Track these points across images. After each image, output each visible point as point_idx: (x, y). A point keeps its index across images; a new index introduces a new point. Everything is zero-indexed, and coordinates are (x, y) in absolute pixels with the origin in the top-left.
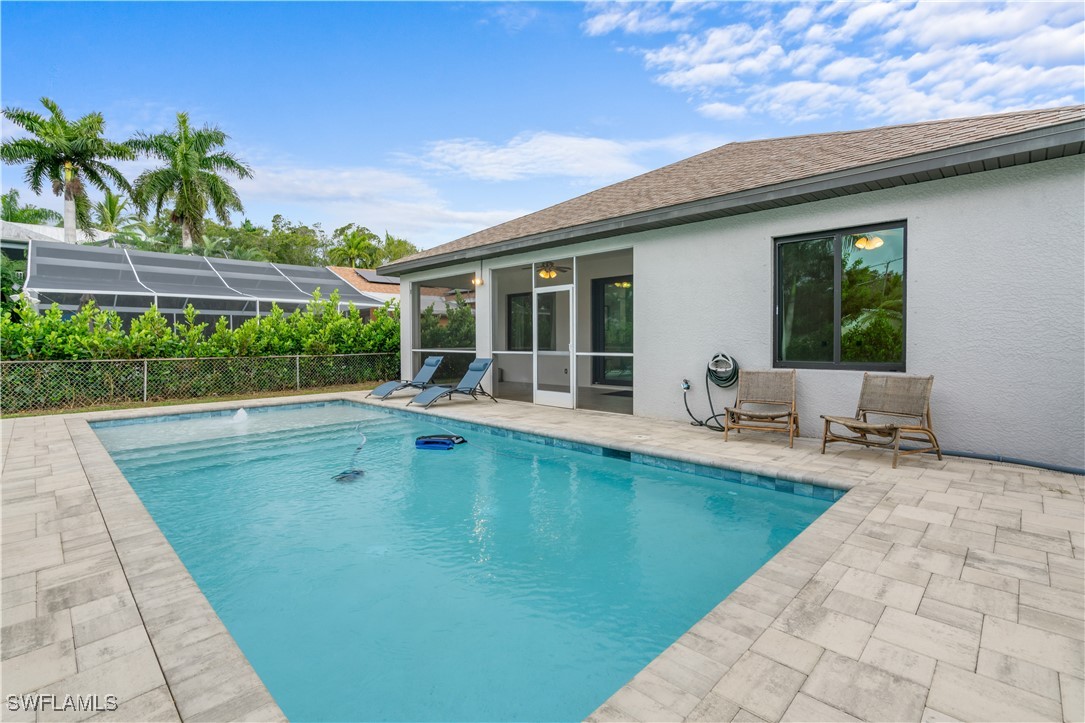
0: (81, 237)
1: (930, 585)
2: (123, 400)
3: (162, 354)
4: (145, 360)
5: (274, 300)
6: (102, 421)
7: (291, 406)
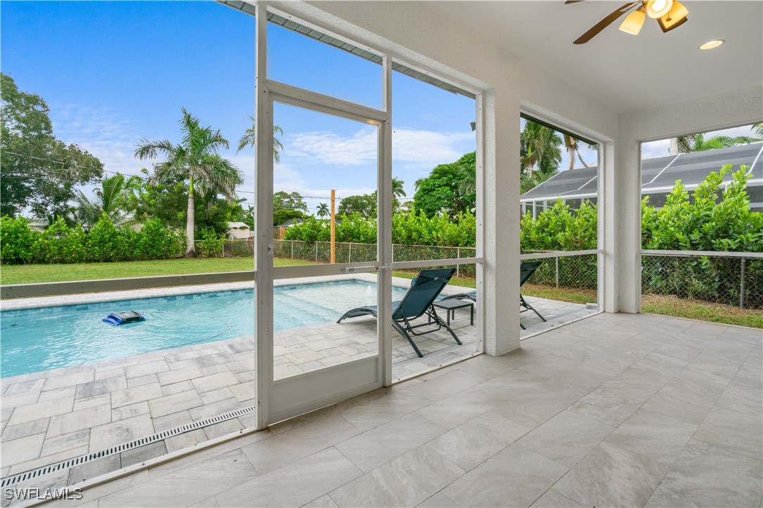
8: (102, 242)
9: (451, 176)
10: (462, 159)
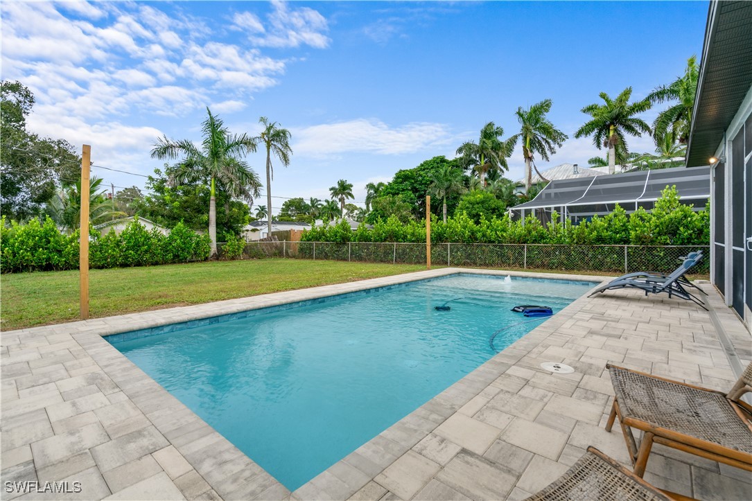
0: (618, 169)
1: (50, 426)
2: (516, 266)
3: (534, 241)
4: (526, 245)
5: (617, 202)
6: (466, 273)
7: (561, 281)
8: (136, 246)
9: (413, 181)
10: (422, 165)
